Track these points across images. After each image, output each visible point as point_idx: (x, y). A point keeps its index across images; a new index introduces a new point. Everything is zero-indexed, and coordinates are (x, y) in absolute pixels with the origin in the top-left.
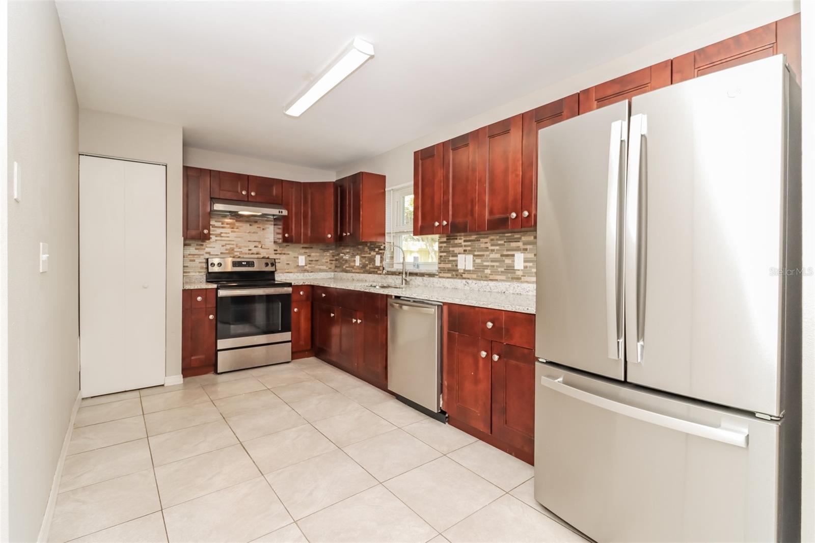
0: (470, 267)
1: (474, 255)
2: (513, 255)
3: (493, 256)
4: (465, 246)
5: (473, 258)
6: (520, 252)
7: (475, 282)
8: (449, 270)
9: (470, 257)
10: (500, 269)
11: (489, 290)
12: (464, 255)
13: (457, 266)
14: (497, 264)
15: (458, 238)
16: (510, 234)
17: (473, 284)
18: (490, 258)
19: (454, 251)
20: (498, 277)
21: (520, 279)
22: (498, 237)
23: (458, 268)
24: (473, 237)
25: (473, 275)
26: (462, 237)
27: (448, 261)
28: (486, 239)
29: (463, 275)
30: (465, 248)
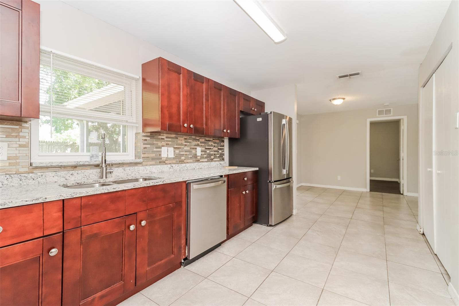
0: (171, 155)
1: (174, 148)
2: (196, 148)
3: (186, 148)
4: (167, 141)
5: (174, 150)
6: (199, 147)
7: (177, 165)
8: (153, 159)
9: (171, 149)
10: (190, 156)
11: (186, 169)
12: (167, 148)
13: (160, 155)
14: (188, 153)
15: (161, 134)
16: (194, 137)
17: (176, 167)
18: (184, 150)
19: (157, 144)
20: (189, 161)
21: (199, 161)
22: (188, 138)
23: (162, 156)
24: (173, 136)
25: (174, 161)
26: (164, 135)
27: (152, 152)
28: (182, 138)
29: (166, 161)
30: (167, 143)
